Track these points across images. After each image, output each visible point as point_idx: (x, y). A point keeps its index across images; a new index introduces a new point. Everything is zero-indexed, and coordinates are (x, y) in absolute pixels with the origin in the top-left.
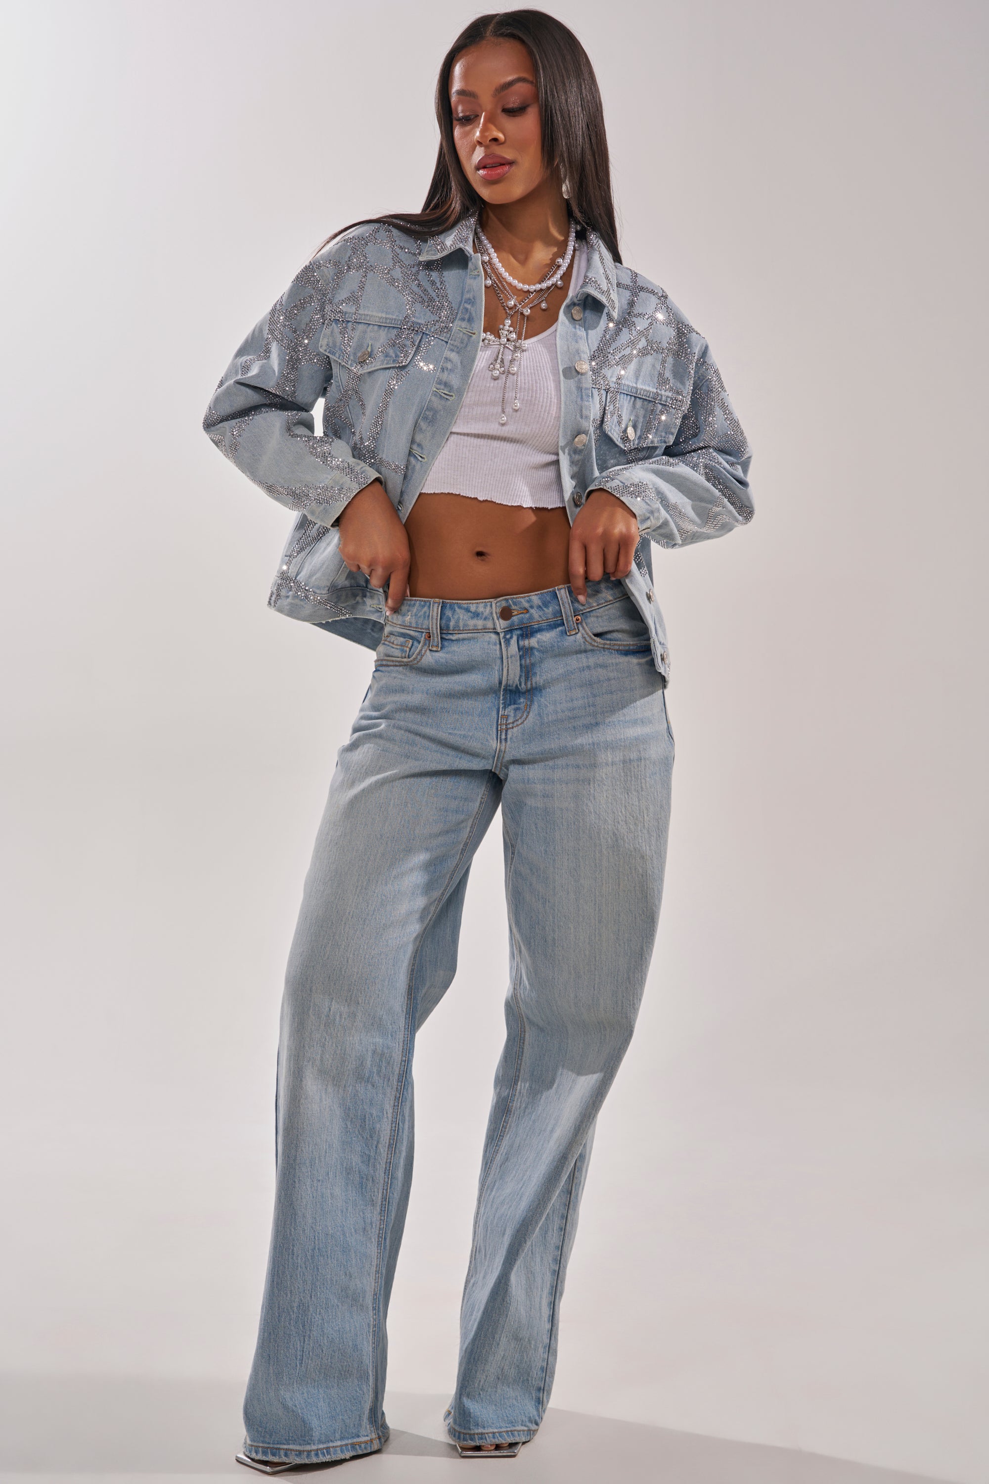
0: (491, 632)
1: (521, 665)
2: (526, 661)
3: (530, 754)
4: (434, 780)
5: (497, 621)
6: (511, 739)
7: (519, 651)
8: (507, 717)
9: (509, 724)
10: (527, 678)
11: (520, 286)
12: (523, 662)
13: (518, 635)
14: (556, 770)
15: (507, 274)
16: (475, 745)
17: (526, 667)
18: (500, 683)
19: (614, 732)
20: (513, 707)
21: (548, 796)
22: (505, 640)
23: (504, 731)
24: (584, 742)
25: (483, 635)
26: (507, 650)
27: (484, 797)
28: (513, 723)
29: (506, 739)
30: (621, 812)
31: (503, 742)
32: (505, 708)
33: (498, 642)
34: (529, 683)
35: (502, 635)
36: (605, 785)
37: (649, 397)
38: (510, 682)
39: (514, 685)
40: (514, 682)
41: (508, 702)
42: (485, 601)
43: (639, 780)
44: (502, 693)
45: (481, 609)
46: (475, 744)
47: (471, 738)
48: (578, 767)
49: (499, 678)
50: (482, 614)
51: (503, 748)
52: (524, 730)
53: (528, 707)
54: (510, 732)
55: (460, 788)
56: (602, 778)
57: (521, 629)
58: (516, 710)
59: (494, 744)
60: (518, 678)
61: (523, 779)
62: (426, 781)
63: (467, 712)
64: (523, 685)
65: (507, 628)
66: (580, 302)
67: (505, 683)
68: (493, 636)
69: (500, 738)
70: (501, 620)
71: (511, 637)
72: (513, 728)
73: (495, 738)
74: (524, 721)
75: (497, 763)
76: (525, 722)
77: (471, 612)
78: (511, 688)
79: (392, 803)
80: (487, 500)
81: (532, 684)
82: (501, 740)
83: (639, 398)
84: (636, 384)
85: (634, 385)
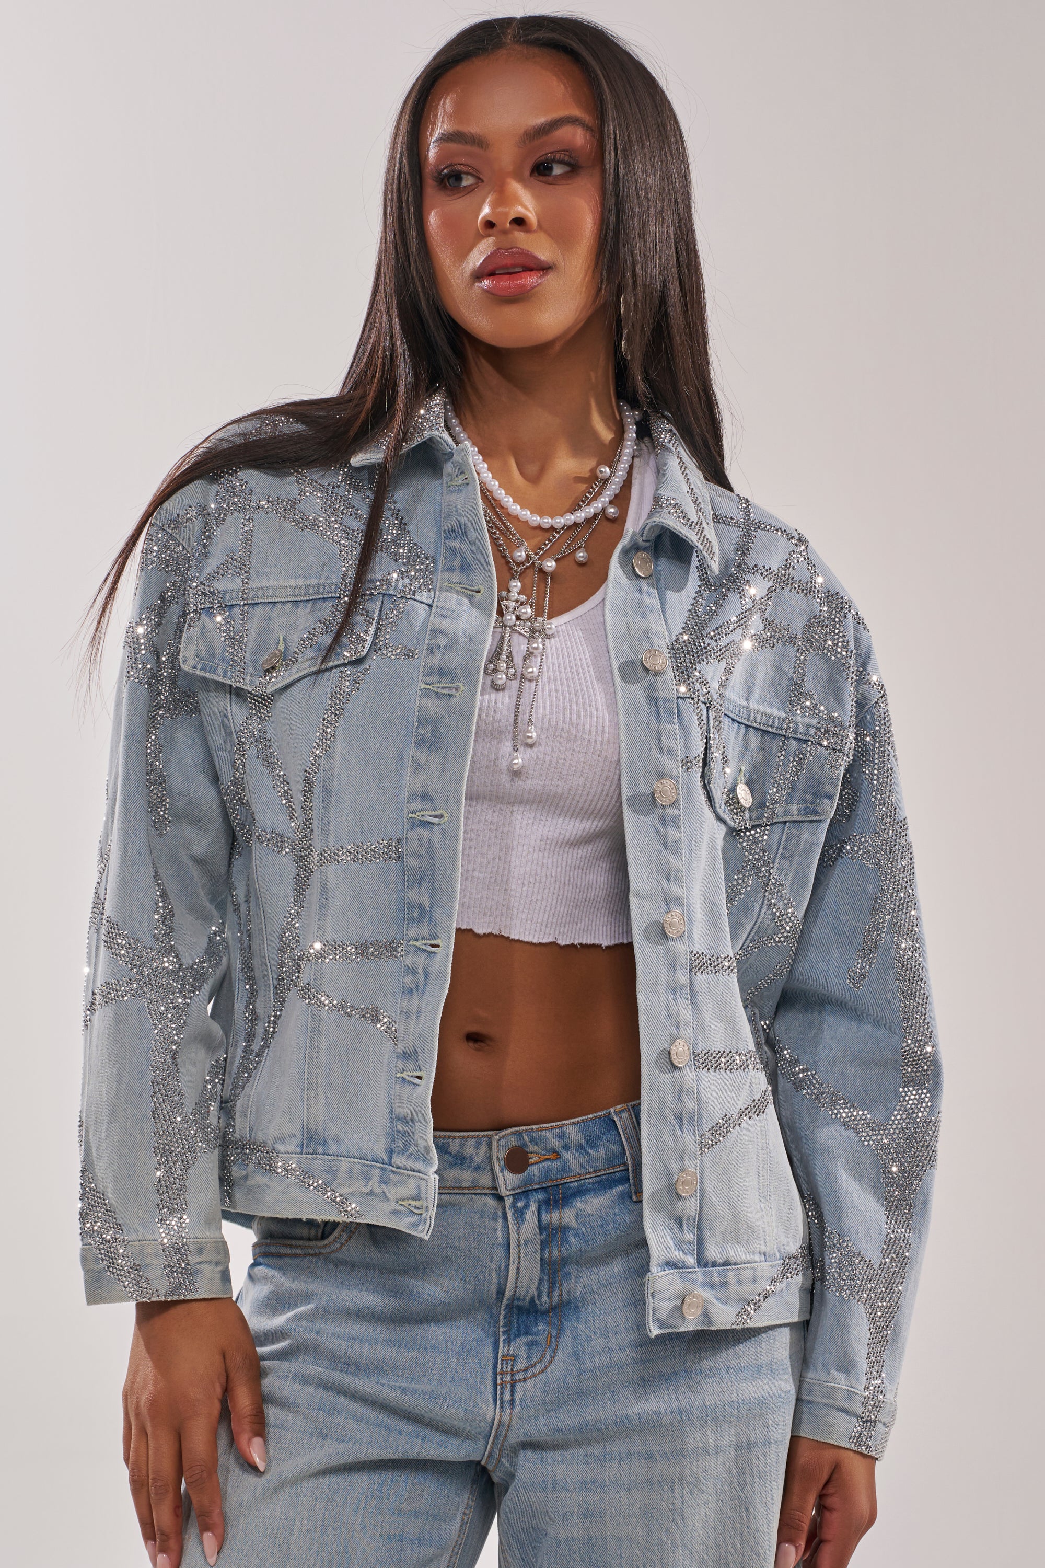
0: (486, 1194)
1: (542, 1259)
2: (551, 1252)
3: (557, 1430)
4: (377, 1477)
5: (500, 1175)
6: (521, 1400)
7: (541, 1233)
8: (514, 1358)
9: (518, 1372)
10: (552, 1285)
11: (536, 520)
12: (546, 1254)
13: (539, 1201)
14: (608, 1464)
15: (511, 500)
16: (451, 1413)
17: (552, 1263)
18: (501, 1292)
19: (720, 1389)
20: (525, 1339)
21: (592, 1515)
22: (515, 1212)
23: (509, 1386)
24: (662, 1407)
25: (472, 1199)
26: (518, 1230)
27: (468, 1512)
28: (525, 1370)
29: (512, 1402)
30: (733, 1545)
31: (507, 1406)
32: (508, 1341)
33: (499, 1214)
34: (556, 1294)
35: (508, 1202)
36: (703, 1492)
37: (772, 727)
38: (521, 1292)
39: (528, 1298)
40: (528, 1292)
41: (514, 1330)
42: (477, 1133)
45: (469, 1150)
46: (453, 1411)
47: (445, 1399)
48: (650, 1456)
49: (499, 1283)
50: (472, 1159)
51: (506, 1419)
52: (547, 1384)
53: (554, 1341)
54: (519, 1388)
55: (425, 1494)
56: (697, 1478)
57: (545, 1189)
58: (530, 1345)
59: (489, 1411)
60: (536, 1284)
61: (544, 1481)
62: (361, 1480)
63: (434, 1347)
64: (545, 1298)
65: (519, 1188)
66: (648, 543)
67: (511, 1293)
68: (491, 1202)
69: (501, 1399)
70: (506, 1173)
71: (527, 1206)
72: (525, 1380)
73: (491, 1400)
74: (546, 1367)
75: (492, 1448)
76: (549, 1370)
77: (450, 1154)
78: (520, 1303)
79: (296, 1528)
81: (561, 1295)
82: (502, 1403)
83: (754, 728)
84: (747, 700)
85: (744, 703)
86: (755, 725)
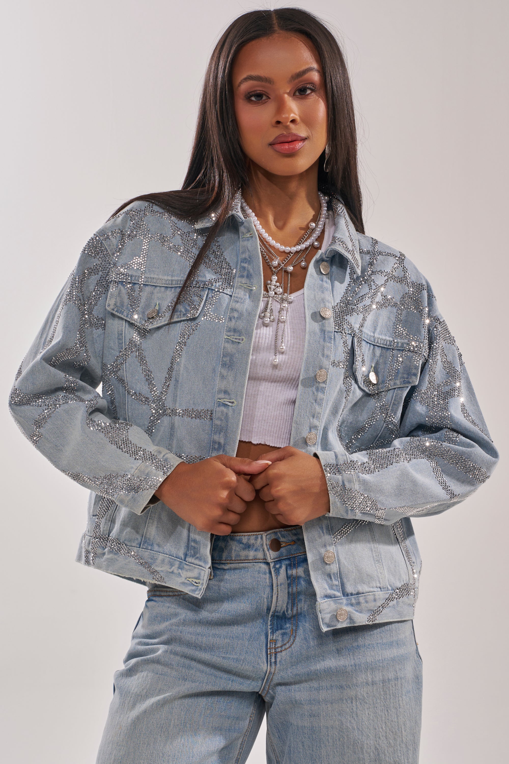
0: (260, 562)
1: (288, 593)
2: (292, 589)
3: (296, 675)
4: (211, 699)
5: (267, 552)
6: (280, 661)
7: (288, 580)
8: (276, 641)
9: (278, 648)
10: (293, 605)
11: (282, 248)
12: (290, 590)
13: (286, 565)
14: (321, 691)
15: (271, 238)
16: (246, 668)
17: (293, 594)
18: (269, 609)
19: (374, 654)
20: (280, 632)
21: (314, 716)
22: (275, 570)
23: (274, 654)
24: (347, 663)
25: (254, 565)
26: (277, 578)
28: (281, 647)
29: (275, 662)
31: (273, 665)
32: (273, 633)
33: (267, 571)
34: (295, 609)
35: (272, 565)
36: (366, 703)
37: (386, 345)
38: (279, 609)
39: (282, 612)
40: (282, 608)
41: (275, 628)
42: (256, 533)
43: (397, 698)
44: (270, 619)
45: (252, 541)
46: (247, 667)
47: (243, 662)
48: (341, 687)
49: (268, 605)
50: (253, 545)
51: (273, 670)
52: (292, 654)
53: (295, 631)
54: (279, 655)
55: (233, 707)
56: (363, 696)
57: (289, 559)
58: (283, 634)
59: (264, 667)
60: (286, 605)
61: (291, 701)
62: (203, 701)
63: (237, 637)
64: (290, 611)
65: (277, 558)
66: (328, 259)
67: (274, 609)
68: (264, 566)
69: (270, 661)
70: (270, 551)
71: (281, 567)
72: (281, 651)
73: (265, 662)
74: (291, 645)
75: (265, 685)
76: (292, 646)
77: (244, 544)
78: (278, 614)
80: (260, 444)
81: (297, 610)
82: (270, 663)
83: (377, 346)
84: (374, 333)
85: (372, 334)
86: (378, 345)
